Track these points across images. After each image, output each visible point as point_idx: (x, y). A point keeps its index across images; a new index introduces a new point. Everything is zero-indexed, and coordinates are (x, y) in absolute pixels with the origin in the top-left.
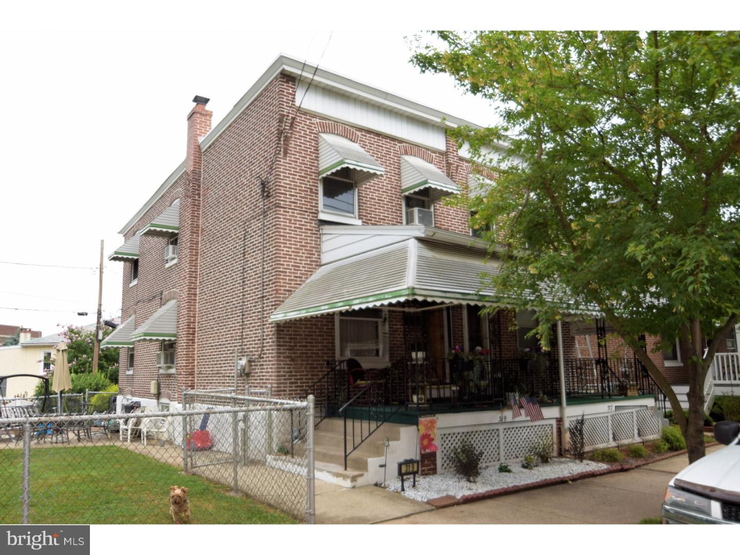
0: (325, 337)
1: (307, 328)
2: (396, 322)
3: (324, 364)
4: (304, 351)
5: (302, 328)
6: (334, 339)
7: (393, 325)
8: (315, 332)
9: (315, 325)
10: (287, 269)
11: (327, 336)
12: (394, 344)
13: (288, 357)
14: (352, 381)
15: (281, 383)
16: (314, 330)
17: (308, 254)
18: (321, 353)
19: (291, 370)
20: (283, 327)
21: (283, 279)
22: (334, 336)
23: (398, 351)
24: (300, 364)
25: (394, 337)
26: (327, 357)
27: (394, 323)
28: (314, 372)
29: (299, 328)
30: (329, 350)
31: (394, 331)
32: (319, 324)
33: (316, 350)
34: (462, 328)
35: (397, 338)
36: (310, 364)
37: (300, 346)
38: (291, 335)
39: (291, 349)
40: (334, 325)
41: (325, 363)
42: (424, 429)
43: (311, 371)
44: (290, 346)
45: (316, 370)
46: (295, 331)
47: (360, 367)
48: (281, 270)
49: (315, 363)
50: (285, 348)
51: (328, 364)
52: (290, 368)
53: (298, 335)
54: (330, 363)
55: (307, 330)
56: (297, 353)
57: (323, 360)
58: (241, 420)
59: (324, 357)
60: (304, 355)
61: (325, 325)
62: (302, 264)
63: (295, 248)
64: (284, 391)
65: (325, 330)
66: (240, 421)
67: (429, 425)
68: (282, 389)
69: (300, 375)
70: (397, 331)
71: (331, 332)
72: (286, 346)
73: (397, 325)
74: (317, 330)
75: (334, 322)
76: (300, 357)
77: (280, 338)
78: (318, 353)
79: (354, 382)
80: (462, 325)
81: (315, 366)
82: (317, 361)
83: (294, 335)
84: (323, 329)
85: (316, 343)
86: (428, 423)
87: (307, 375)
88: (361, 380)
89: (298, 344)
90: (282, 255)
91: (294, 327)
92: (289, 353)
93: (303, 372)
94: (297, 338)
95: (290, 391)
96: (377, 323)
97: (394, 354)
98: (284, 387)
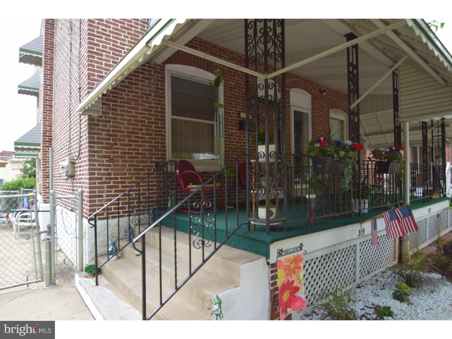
0: (153, 136)
1: (130, 124)
2: (232, 126)
3: (152, 166)
4: (127, 151)
5: (124, 124)
6: (165, 139)
7: (229, 129)
8: (141, 130)
9: (141, 121)
10: (103, 51)
11: (155, 135)
12: (229, 148)
13: (105, 157)
14: (182, 184)
15: (95, 188)
16: (140, 127)
17: (131, 38)
18: (149, 154)
19: (110, 171)
20: (98, 121)
21: (97, 62)
22: (165, 136)
23: (233, 154)
24: (122, 166)
25: (229, 141)
26: (155, 158)
27: (230, 127)
28: (140, 174)
29: (120, 123)
30: (158, 150)
31: (229, 135)
32: (147, 121)
33: (142, 150)
34: (290, 137)
35: (233, 142)
36: (134, 166)
37: (121, 145)
38: (109, 131)
39: (110, 147)
40: (164, 124)
41: (154, 164)
42: (284, 274)
43: (135, 174)
44: (107, 144)
45: (142, 172)
46: (114, 127)
47: (193, 169)
48: (95, 51)
49: (141, 164)
50: (100, 145)
51: (157, 165)
52: (108, 170)
53: (120, 132)
54: (160, 166)
55: (131, 127)
56: (118, 153)
57: (151, 162)
58: (45, 232)
59: (152, 158)
60: (127, 156)
61: (153, 123)
62: (124, 49)
63: (114, 28)
64: (99, 196)
65: (153, 128)
66: (42, 232)
67: (292, 266)
68: (97, 194)
69: (121, 178)
70: (233, 136)
71: (161, 131)
72: (102, 143)
73: (233, 129)
74: (144, 128)
75: (164, 120)
76: (121, 157)
77: (94, 133)
78: (145, 154)
79: (185, 186)
80: (290, 135)
81: (141, 167)
82: (143, 162)
83: (113, 131)
84: (151, 126)
85: (141, 142)
86: (291, 263)
87: (132, 178)
88: (193, 184)
89: (118, 143)
90: (95, 33)
91: (113, 122)
92: (106, 152)
93: (125, 174)
94: (117, 136)
95: (107, 196)
96: (212, 126)
97: (229, 157)
98: (99, 192)
